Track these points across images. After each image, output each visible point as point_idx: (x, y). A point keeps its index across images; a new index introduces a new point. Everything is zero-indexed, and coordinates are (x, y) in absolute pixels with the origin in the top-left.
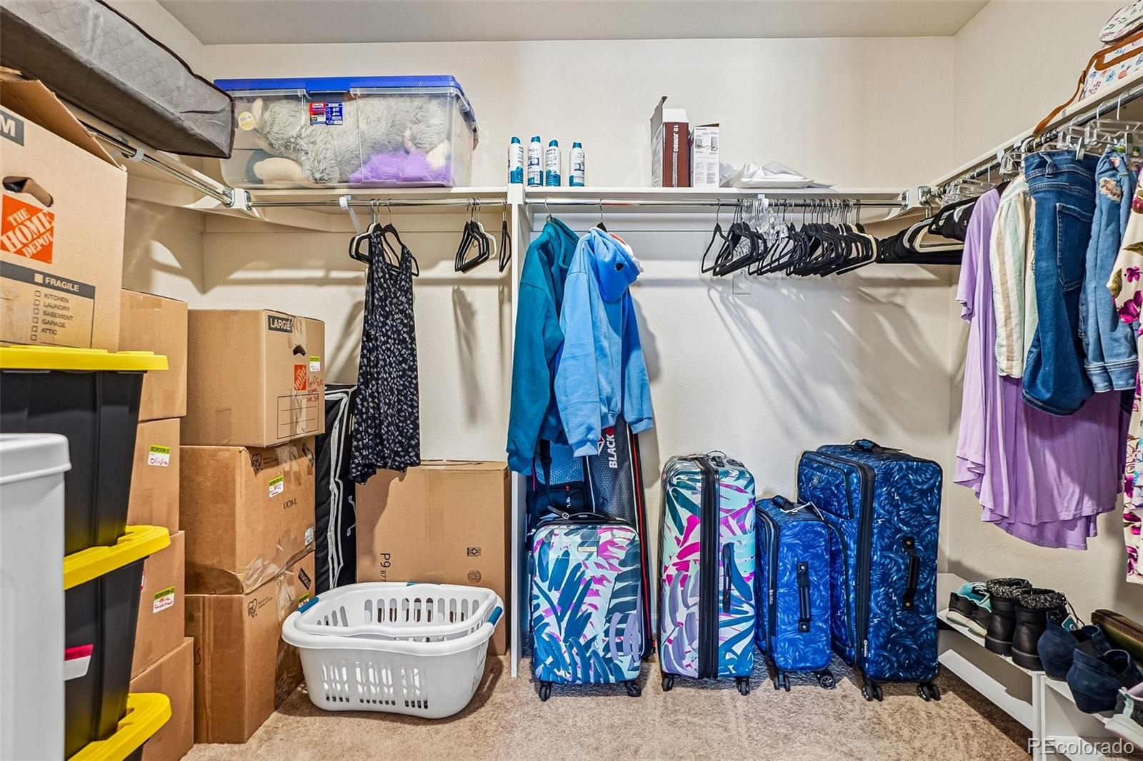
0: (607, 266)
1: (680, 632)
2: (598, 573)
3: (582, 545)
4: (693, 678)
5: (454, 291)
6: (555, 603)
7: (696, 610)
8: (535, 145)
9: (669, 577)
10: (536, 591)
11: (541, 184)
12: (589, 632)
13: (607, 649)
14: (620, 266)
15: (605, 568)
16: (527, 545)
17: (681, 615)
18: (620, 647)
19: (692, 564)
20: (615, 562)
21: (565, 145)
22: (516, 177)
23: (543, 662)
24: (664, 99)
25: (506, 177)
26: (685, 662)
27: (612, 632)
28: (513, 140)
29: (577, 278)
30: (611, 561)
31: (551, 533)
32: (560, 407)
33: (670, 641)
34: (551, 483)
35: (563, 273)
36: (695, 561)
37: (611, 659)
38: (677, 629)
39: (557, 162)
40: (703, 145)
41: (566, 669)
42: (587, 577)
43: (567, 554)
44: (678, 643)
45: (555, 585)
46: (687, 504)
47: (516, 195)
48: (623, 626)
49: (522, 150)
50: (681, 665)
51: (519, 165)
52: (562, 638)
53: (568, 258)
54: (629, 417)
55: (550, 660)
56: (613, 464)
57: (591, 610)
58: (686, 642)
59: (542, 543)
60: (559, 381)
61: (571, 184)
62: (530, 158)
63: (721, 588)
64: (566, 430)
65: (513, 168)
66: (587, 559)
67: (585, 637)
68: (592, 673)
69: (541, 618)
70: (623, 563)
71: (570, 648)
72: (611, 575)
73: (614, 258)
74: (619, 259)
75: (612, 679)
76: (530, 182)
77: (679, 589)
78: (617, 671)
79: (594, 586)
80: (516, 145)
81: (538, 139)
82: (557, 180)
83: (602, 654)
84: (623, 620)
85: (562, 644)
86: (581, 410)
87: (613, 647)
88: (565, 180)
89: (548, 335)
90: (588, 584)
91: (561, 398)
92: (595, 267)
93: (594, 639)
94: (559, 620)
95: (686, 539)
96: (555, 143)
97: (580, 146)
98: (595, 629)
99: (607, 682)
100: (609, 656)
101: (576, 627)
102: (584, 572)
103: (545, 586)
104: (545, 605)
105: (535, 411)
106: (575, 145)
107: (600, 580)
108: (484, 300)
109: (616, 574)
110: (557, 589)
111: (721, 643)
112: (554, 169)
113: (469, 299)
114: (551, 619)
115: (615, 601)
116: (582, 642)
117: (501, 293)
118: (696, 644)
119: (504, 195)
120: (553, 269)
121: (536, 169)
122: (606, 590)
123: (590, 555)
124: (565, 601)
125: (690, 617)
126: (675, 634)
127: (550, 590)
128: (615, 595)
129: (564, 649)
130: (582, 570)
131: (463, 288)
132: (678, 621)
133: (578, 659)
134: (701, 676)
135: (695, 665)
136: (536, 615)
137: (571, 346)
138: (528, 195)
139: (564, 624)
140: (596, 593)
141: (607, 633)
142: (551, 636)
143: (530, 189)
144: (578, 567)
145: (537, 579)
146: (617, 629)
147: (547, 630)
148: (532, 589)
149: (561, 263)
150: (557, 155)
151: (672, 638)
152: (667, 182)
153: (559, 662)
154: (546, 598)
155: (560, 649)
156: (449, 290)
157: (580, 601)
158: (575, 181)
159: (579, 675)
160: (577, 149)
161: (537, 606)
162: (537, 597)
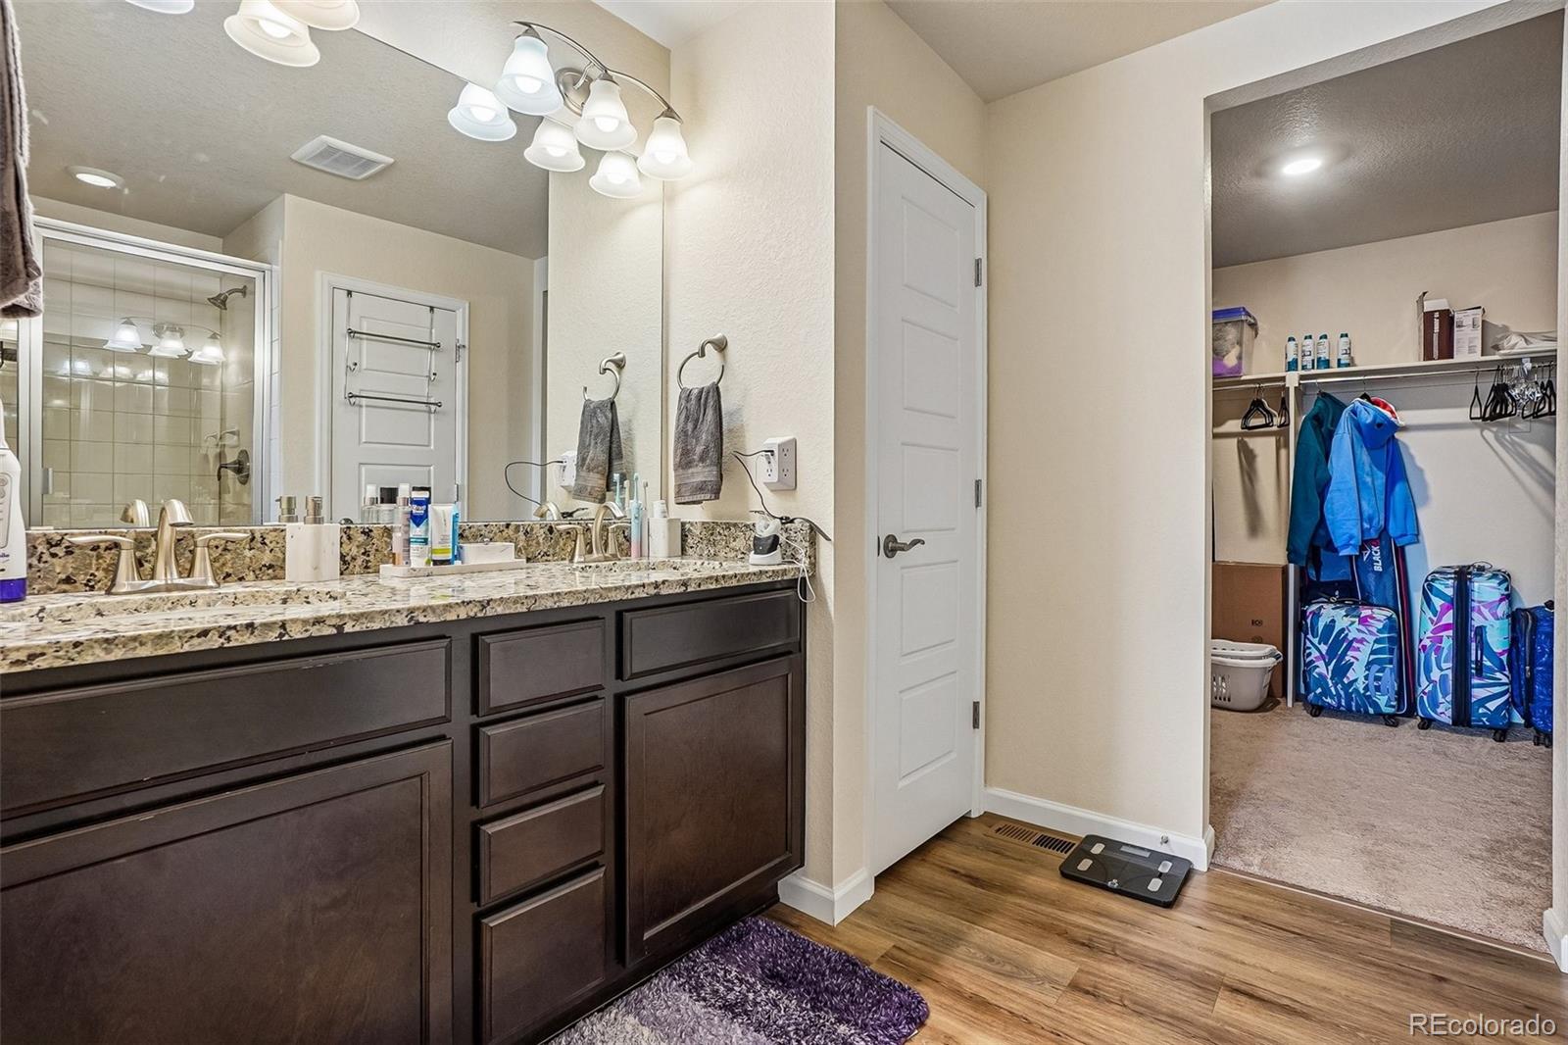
0: (1368, 425)
1: (1435, 687)
2: (1360, 636)
3: (1346, 616)
4: (1448, 725)
5: (1238, 442)
6: (1324, 653)
7: (1450, 673)
8: (1308, 341)
9: (1424, 647)
10: (1308, 644)
11: (1313, 368)
12: (1351, 675)
13: (1366, 688)
14: (1379, 425)
15: (1364, 632)
16: (1301, 616)
17: (1436, 675)
18: (1378, 689)
19: (1445, 638)
20: (1375, 631)
21: (1334, 336)
22: (1292, 366)
23: (1314, 691)
24: (1424, 294)
25: (1284, 366)
26: (1439, 710)
27: (1371, 678)
28: (1290, 339)
29: (1342, 437)
30: (1370, 628)
31: (1320, 608)
32: (1328, 522)
33: (1425, 693)
34: (1322, 580)
35: (1331, 434)
36: (1448, 637)
37: (1370, 697)
38: (1431, 685)
39: (1327, 350)
40: (1464, 324)
41: (1332, 698)
42: (1350, 638)
43: (1333, 621)
44: (1433, 697)
45: (1324, 639)
46: (1441, 595)
47: (1292, 380)
48: (1381, 674)
49: (1297, 345)
50: (1436, 713)
51: (1295, 356)
52: (1329, 677)
53: (1335, 422)
54: (1393, 531)
55: (1319, 690)
56: (1378, 568)
57: (1352, 660)
58: (1440, 695)
59: (1314, 613)
60: (1327, 505)
61: (1339, 365)
62: (1303, 351)
63: (1473, 658)
64: (1333, 537)
65: (1290, 359)
66: (1350, 625)
67: (1348, 678)
68: (1354, 704)
69: (1312, 662)
70: (1379, 631)
71: (1335, 685)
72: (1371, 639)
73: (1375, 418)
74: (1378, 421)
75: (1371, 711)
76: (1304, 368)
77: (1433, 656)
78: (1375, 705)
79: (1355, 644)
80: (1292, 343)
81: (1310, 337)
82: (1327, 363)
83: (1362, 692)
84: (1382, 670)
85: (1330, 682)
86: (1344, 524)
87: (1372, 688)
88: (1334, 363)
89: (1318, 476)
90: (1352, 642)
91: (1328, 517)
92: (1358, 426)
93: (1356, 680)
94: (1327, 665)
95: (1439, 620)
96: (1325, 337)
97: (1346, 335)
98: (1357, 674)
99: (1367, 712)
100: (1368, 693)
101: (1341, 671)
102: (1347, 635)
103: (1316, 641)
104: (1315, 654)
105: (1309, 524)
106: (1342, 336)
107: (1361, 641)
108: (1264, 447)
109: (1374, 638)
110: (1325, 644)
111: (1474, 700)
112: (1324, 356)
113: (1251, 446)
114: (1321, 663)
115: (1372, 657)
116: (1346, 681)
117: (1278, 442)
118: (1449, 698)
119: (1283, 379)
120: (1323, 430)
121: (1309, 359)
122: (1366, 649)
123: (1353, 623)
124: (1332, 652)
125: (1443, 678)
126: (1430, 688)
127: (1320, 644)
128: (1373, 652)
129: (1331, 684)
130: (1346, 632)
131: (1246, 439)
132: (1433, 678)
133: (1342, 693)
134: (1454, 723)
135: (1449, 713)
136: (1308, 660)
137: (1337, 483)
138: (1302, 377)
139: (1331, 667)
140: (1358, 649)
141: (1366, 678)
142: (1320, 674)
143: (1304, 373)
144: (1343, 630)
145: (1310, 636)
146: (1375, 677)
147: (1317, 670)
148: (1305, 644)
149: (1329, 426)
150: (1326, 345)
151: (1426, 691)
152: (1428, 356)
153: (1326, 692)
154: (1316, 648)
155: (1327, 684)
156: (1235, 440)
157: (1345, 653)
158: (1342, 362)
159: (1343, 704)
160: (1344, 339)
161: (1310, 654)
162: (1309, 648)
